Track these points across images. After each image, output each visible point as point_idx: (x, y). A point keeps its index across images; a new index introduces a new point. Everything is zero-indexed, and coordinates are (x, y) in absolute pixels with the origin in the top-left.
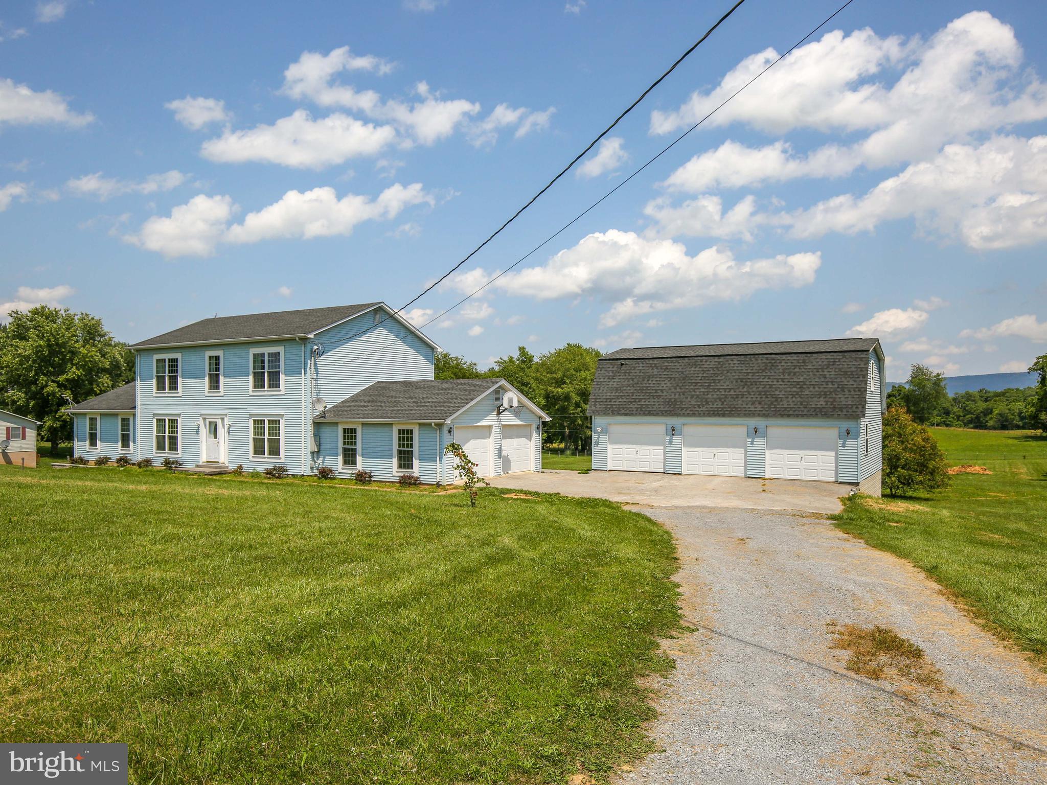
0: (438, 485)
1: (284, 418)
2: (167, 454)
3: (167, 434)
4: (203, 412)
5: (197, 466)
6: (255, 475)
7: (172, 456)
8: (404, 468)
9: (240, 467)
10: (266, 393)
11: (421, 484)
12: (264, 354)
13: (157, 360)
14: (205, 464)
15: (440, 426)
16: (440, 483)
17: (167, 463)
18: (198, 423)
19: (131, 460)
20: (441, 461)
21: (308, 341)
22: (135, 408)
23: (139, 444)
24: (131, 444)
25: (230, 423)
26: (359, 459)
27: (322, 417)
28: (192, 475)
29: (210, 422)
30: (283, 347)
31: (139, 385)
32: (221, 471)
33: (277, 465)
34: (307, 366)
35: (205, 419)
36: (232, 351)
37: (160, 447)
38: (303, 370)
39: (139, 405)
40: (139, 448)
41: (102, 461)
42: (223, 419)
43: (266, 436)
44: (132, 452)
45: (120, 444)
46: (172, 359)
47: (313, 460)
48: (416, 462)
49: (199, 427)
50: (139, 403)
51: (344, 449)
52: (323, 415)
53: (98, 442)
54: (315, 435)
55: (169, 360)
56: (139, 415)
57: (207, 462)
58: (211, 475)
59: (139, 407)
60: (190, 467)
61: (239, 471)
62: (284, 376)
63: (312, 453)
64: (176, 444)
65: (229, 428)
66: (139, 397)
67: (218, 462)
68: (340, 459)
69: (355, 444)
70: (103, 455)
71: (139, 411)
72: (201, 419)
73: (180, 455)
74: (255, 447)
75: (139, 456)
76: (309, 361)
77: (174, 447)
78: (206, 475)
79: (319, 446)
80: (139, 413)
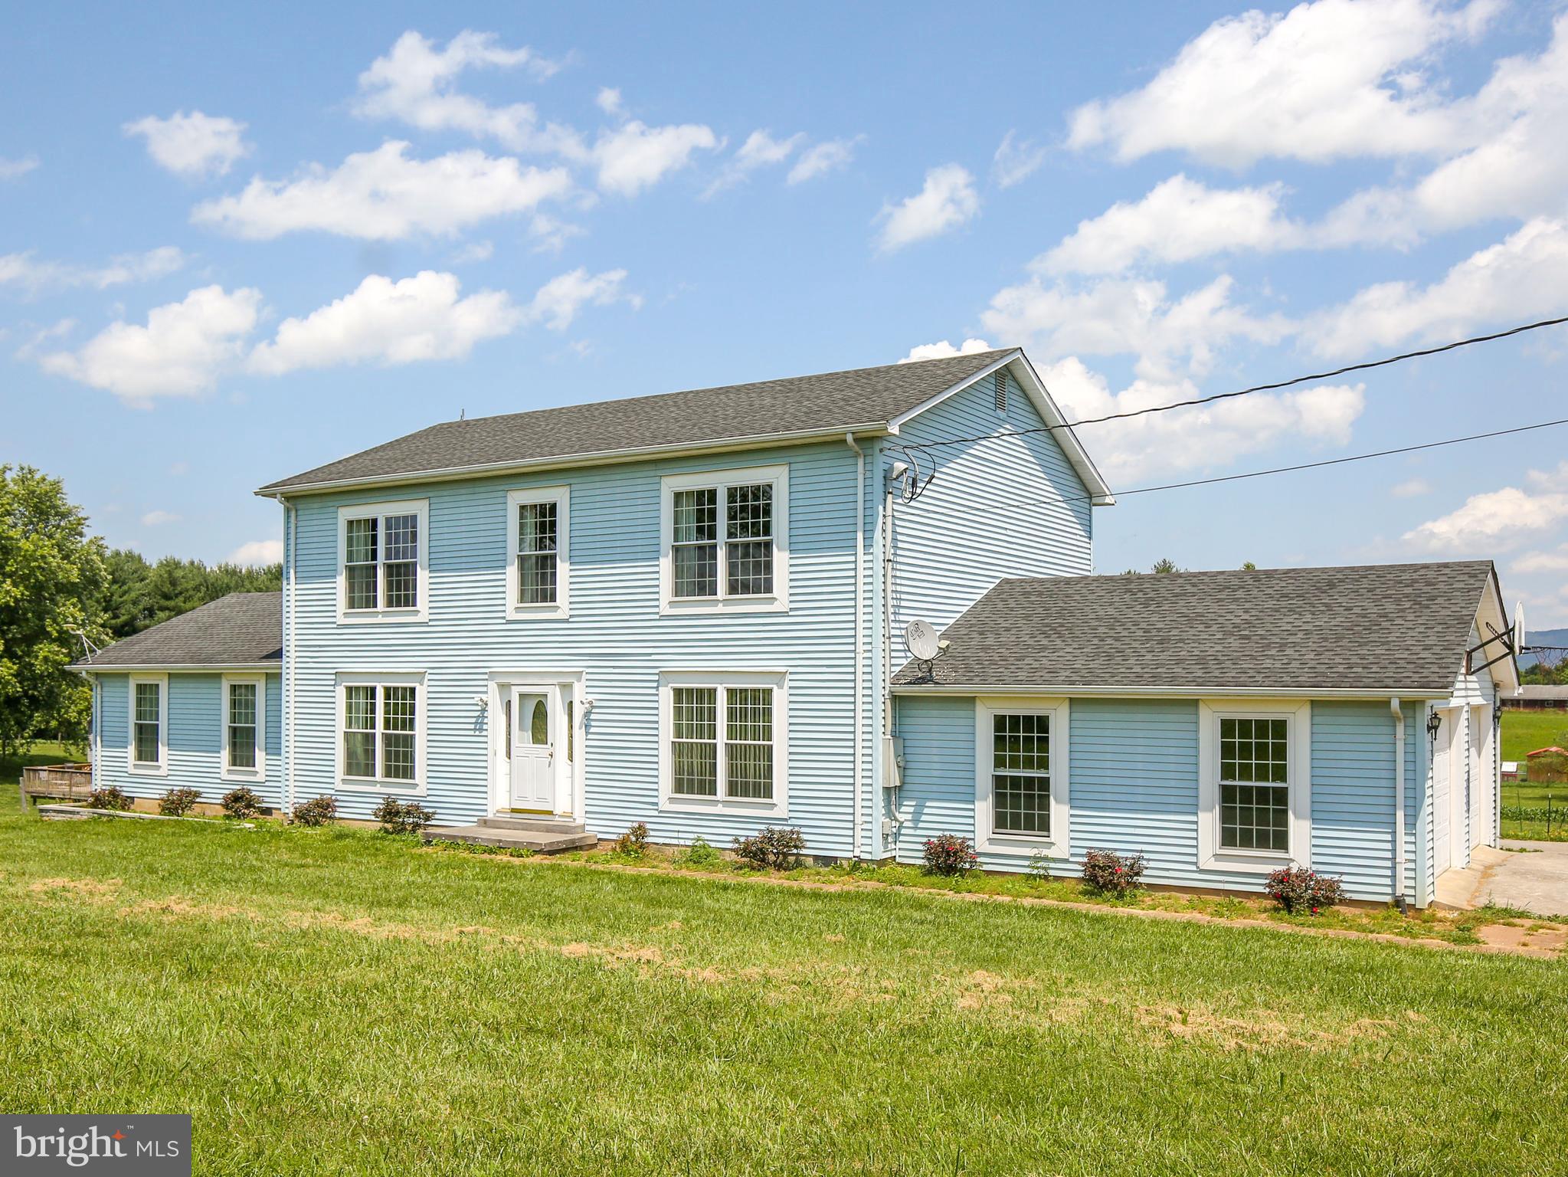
0: (1398, 903)
1: (787, 684)
2: (379, 787)
3: (380, 729)
4: (498, 667)
5: (485, 823)
6: (699, 856)
7: (402, 792)
8: (1246, 842)
9: (640, 831)
10: (720, 609)
11: (1344, 902)
12: (712, 494)
13: (351, 523)
14: (507, 817)
15: (1410, 706)
16: (1409, 900)
17: (390, 812)
18: (484, 696)
19: (260, 799)
20: (1411, 824)
21: (877, 446)
22: (278, 654)
23: (292, 755)
24: (260, 755)
25: (591, 697)
26: (1059, 813)
27: (922, 681)
28: (491, 852)
29: (522, 696)
30: (786, 469)
31: (293, 592)
32: (573, 841)
33: (777, 828)
34: (873, 523)
35: (504, 687)
36: (596, 488)
37: (359, 763)
38: (860, 536)
39: (292, 649)
40: (292, 766)
41: (178, 803)
42: (566, 687)
43: (721, 739)
44: (260, 778)
45: (225, 755)
46: (397, 518)
47: (890, 814)
48: (1298, 829)
49: (484, 710)
50: (293, 643)
51: (999, 781)
52: (924, 673)
53: (163, 750)
54: (895, 735)
55: (388, 520)
56: (292, 677)
57: (514, 811)
58: (551, 853)
59: (293, 654)
60: (462, 824)
61: (634, 845)
62: (786, 554)
63: (887, 790)
64: (409, 757)
65: (588, 714)
66: (293, 626)
67: (551, 813)
68: (984, 810)
69: (1044, 764)
70: (179, 783)
71: (292, 665)
72: (492, 686)
73: (419, 787)
74: (678, 770)
75: (292, 790)
76: (881, 508)
77: (401, 763)
78: (535, 852)
79: (903, 769)
80: (292, 671)
